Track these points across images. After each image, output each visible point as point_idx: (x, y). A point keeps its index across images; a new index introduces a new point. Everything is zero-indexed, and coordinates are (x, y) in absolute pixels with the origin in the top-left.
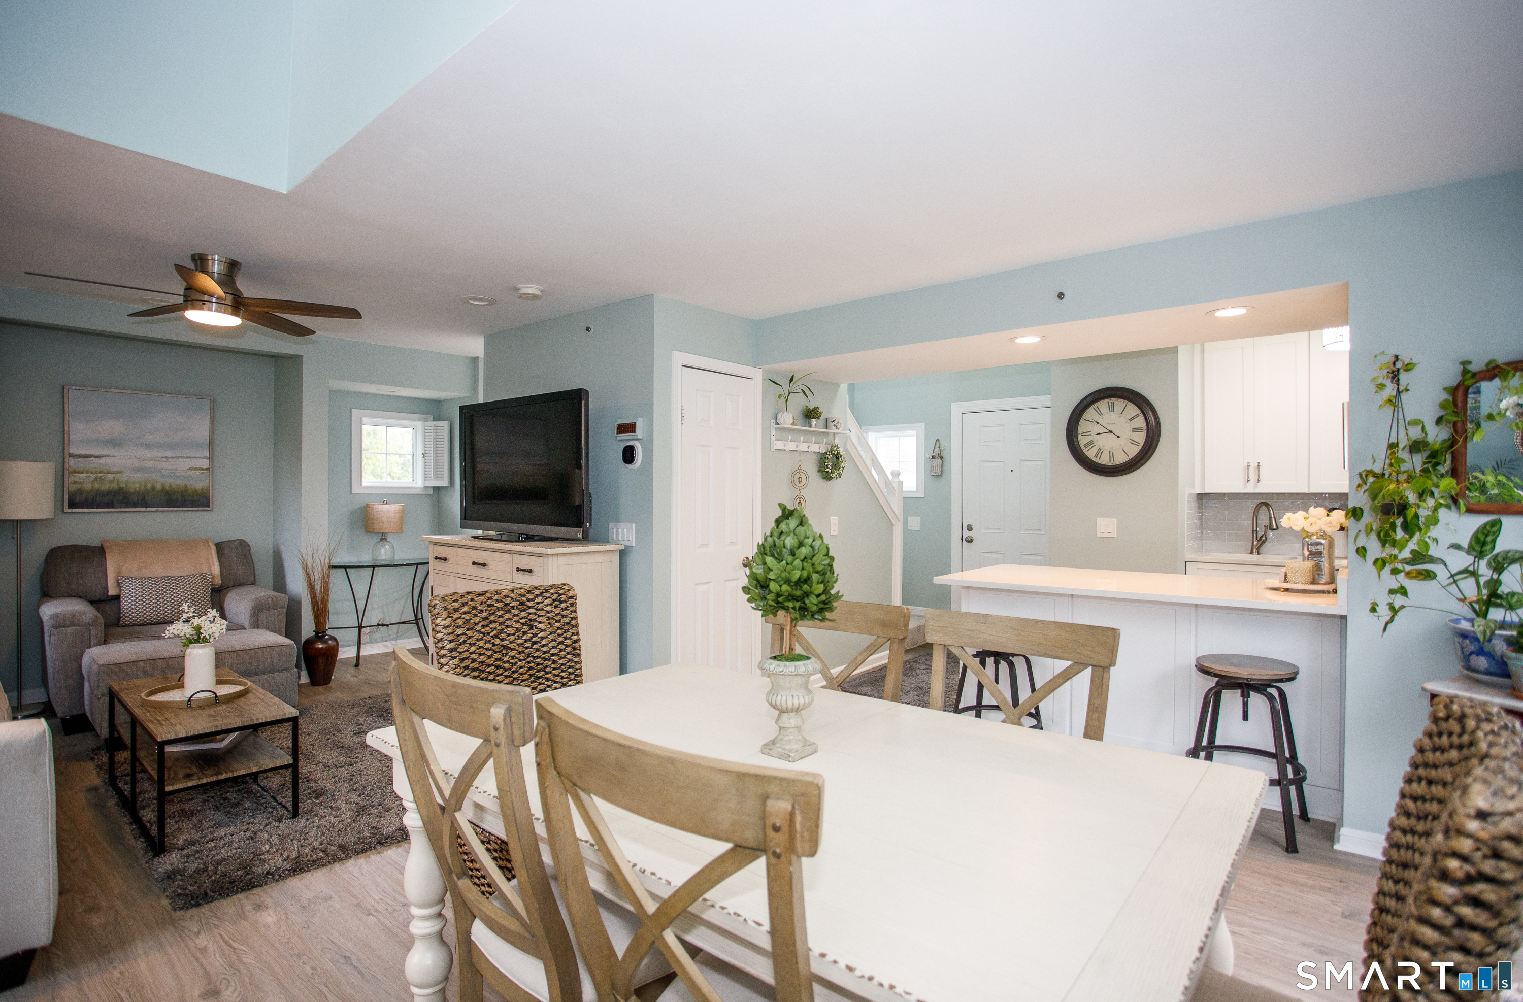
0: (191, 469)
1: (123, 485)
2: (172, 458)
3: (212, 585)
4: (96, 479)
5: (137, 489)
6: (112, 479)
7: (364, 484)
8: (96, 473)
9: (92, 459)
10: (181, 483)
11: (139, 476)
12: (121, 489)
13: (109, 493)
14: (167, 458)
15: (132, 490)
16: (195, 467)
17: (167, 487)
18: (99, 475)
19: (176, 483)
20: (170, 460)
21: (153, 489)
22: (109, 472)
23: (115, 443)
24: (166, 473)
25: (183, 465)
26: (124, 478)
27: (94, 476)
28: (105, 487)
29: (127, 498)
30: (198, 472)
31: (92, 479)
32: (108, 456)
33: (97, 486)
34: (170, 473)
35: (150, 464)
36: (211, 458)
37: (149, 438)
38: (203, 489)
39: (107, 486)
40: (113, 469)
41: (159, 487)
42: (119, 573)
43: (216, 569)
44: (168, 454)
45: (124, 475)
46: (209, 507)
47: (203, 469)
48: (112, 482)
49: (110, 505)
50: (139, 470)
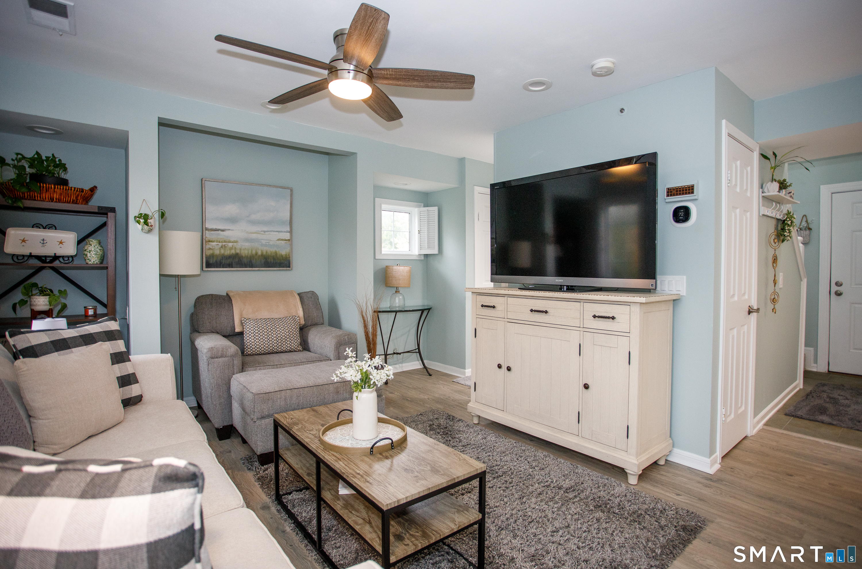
0: (279, 240)
1: (238, 251)
2: (267, 231)
3: (300, 325)
4: (222, 247)
5: (247, 254)
6: (231, 246)
7: (383, 253)
8: (222, 242)
9: (220, 232)
10: (273, 250)
11: (247, 245)
12: (237, 254)
13: (230, 257)
14: (265, 232)
15: (244, 255)
16: (281, 238)
17: (265, 253)
18: (224, 244)
19: (270, 250)
20: (267, 233)
21: (256, 254)
22: (230, 242)
23: (233, 220)
24: (264, 242)
25: (273, 237)
26: (238, 246)
27: (220, 244)
28: (227, 253)
29: (241, 260)
30: (283, 242)
31: (220, 246)
32: (229, 230)
33: (222, 251)
34: (266, 242)
35: (254, 236)
36: (291, 232)
37: (254, 217)
38: (286, 255)
39: (229, 252)
40: (232, 240)
41: (260, 253)
42: (241, 315)
43: (301, 313)
44: (265, 229)
45: (239, 244)
46: (290, 267)
47: (286, 240)
48: (231, 249)
49: (230, 265)
50: (247, 240)
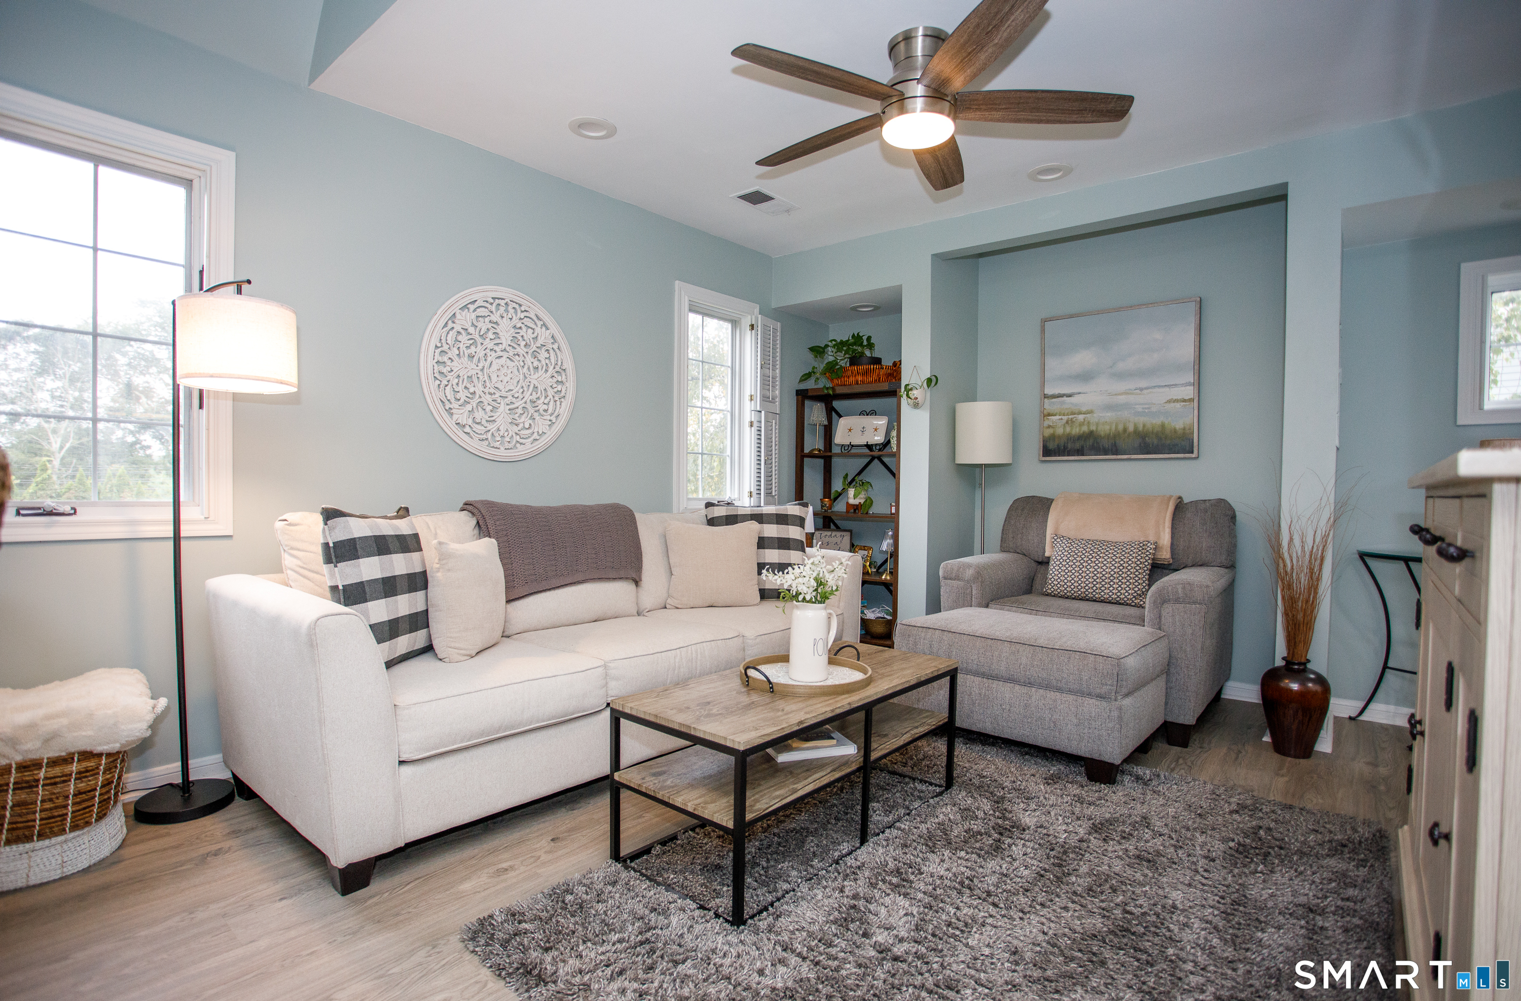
0: (1169, 401)
1: (1093, 428)
2: (1147, 388)
3: (1153, 559)
4: (1067, 422)
5: (1108, 432)
6: (1082, 420)
7: (1487, 407)
8: (1068, 415)
9: (1065, 398)
10: (1157, 421)
11: (1109, 415)
12: (1091, 432)
13: (1081, 437)
14: (1141, 389)
15: (1102, 434)
16: (1175, 398)
17: (1141, 428)
18: (1071, 417)
19: (1152, 422)
20: (1145, 391)
21: (1125, 430)
22: (1080, 413)
23: (1086, 377)
24: (1139, 408)
25: (1159, 397)
26: (1093, 418)
27: (1065, 418)
28: (1076, 431)
29: (1098, 443)
30: (1178, 405)
31: (1064, 421)
32: (1079, 393)
33: (1068, 429)
34: (1143, 408)
35: (1122, 399)
36: (1198, 384)
37: (1121, 366)
38: (1184, 429)
39: (1078, 430)
40: (1084, 409)
41: (1131, 428)
42: (1055, 528)
43: (1166, 539)
44: (1143, 384)
45: (1095, 415)
46: (1192, 452)
47: (1184, 401)
48: (1081, 424)
49: (1080, 452)
50: (1109, 407)
